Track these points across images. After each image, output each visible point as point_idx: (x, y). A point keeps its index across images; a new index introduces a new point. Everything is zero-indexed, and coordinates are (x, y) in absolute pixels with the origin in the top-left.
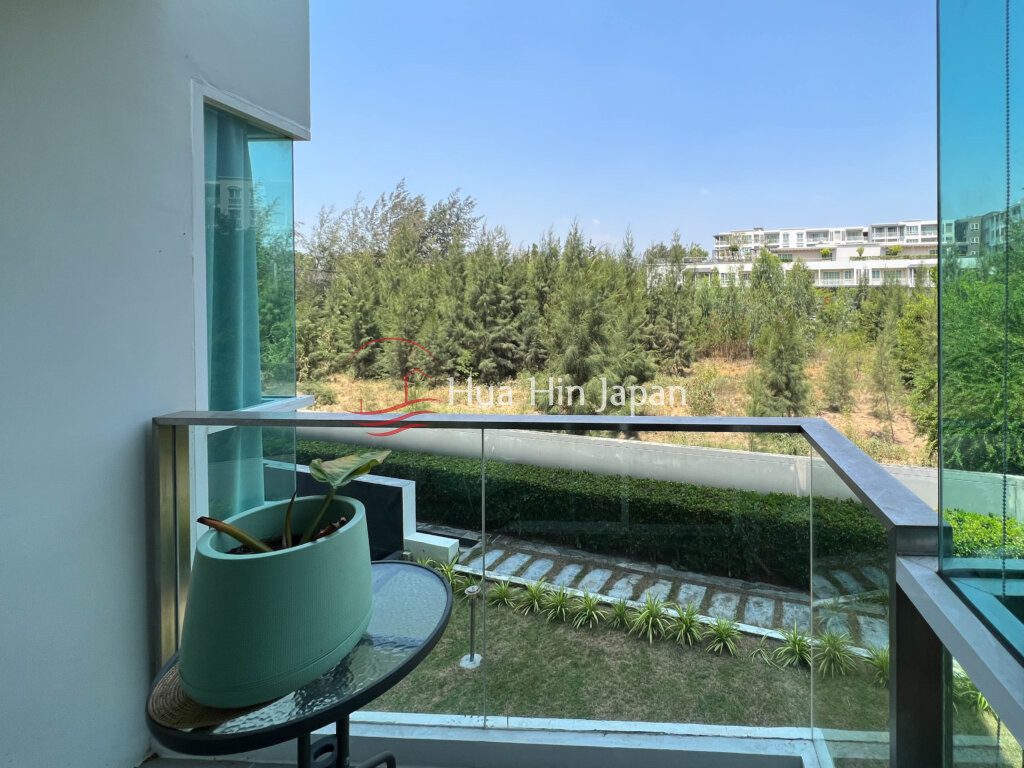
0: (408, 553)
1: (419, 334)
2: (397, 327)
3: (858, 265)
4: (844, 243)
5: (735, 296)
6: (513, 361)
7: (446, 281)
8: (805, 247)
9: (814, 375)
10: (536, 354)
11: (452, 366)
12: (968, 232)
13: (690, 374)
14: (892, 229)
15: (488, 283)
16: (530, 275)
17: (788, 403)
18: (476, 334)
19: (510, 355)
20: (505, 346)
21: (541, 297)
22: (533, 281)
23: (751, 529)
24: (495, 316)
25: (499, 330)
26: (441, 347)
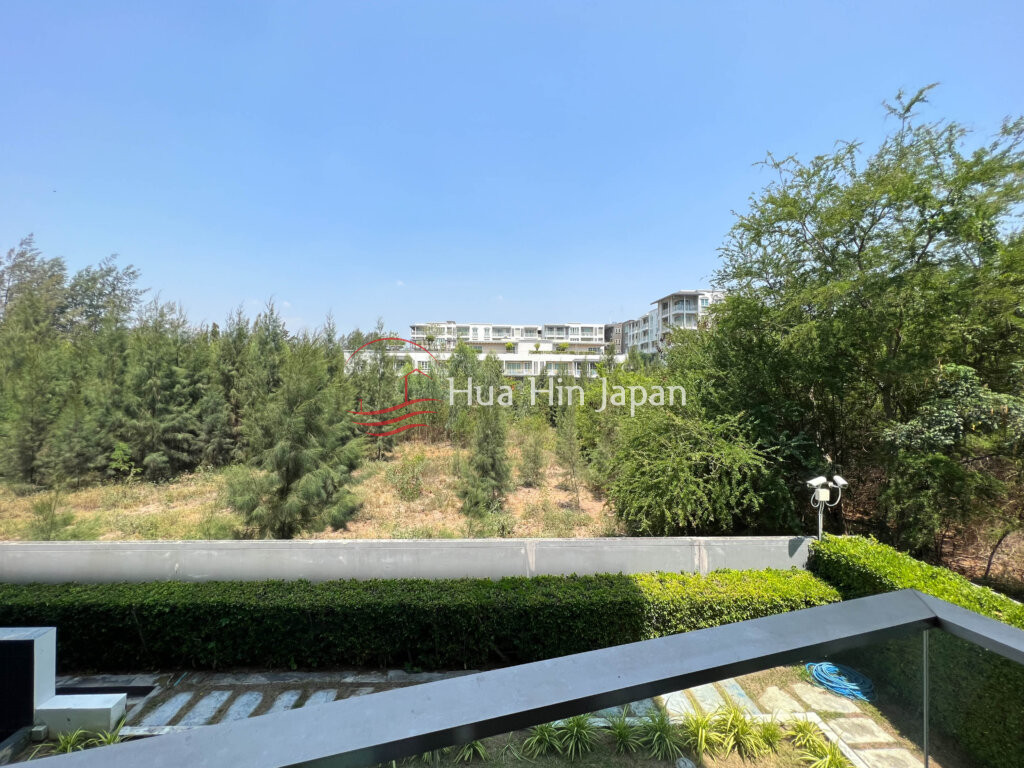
0: (41, 728)
1: (54, 426)
2: (17, 417)
3: (534, 358)
4: (522, 338)
5: (434, 383)
6: (190, 452)
7: (97, 361)
8: (491, 340)
9: (513, 455)
10: (220, 445)
11: (104, 462)
12: (613, 335)
13: (392, 458)
14: (560, 329)
15: (159, 365)
16: (214, 357)
17: (494, 482)
18: (141, 424)
19: (185, 446)
20: (180, 436)
21: (227, 381)
22: (217, 364)
23: (488, 618)
24: (167, 402)
25: (173, 419)
26: (88, 440)
